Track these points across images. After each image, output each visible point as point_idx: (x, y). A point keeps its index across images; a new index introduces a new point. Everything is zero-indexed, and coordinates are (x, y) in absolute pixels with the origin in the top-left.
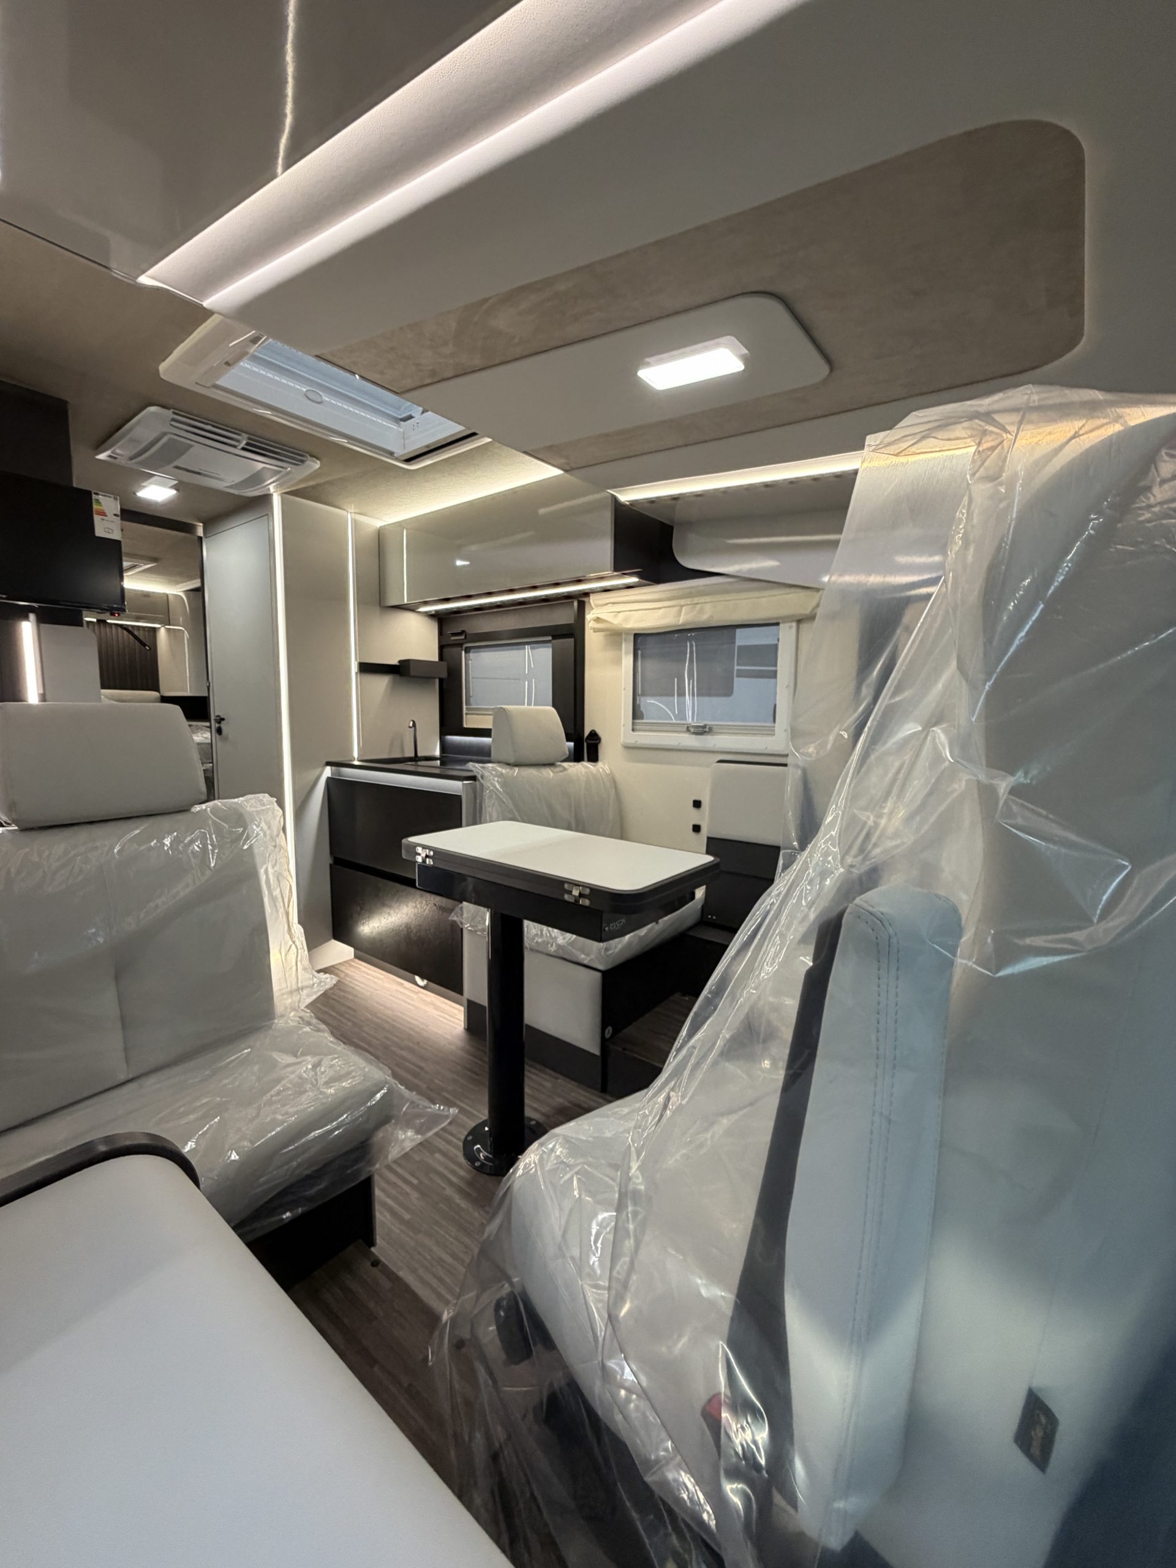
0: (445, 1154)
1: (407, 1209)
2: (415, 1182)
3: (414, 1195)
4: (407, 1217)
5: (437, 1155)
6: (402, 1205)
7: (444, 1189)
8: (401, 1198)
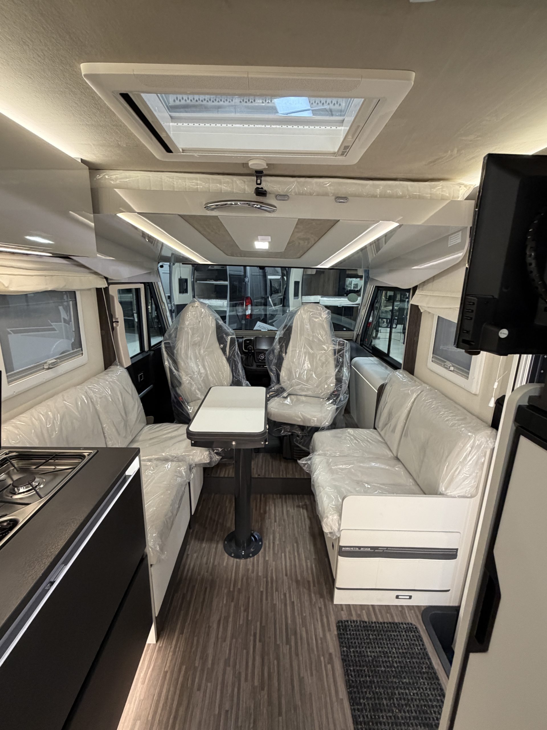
0: (264, 557)
1: (293, 546)
2: (283, 554)
3: (287, 550)
4: (295, 545)
5: (267, 559)
6: (294, 550)
7: (278, 545)
8: (292, 552)
